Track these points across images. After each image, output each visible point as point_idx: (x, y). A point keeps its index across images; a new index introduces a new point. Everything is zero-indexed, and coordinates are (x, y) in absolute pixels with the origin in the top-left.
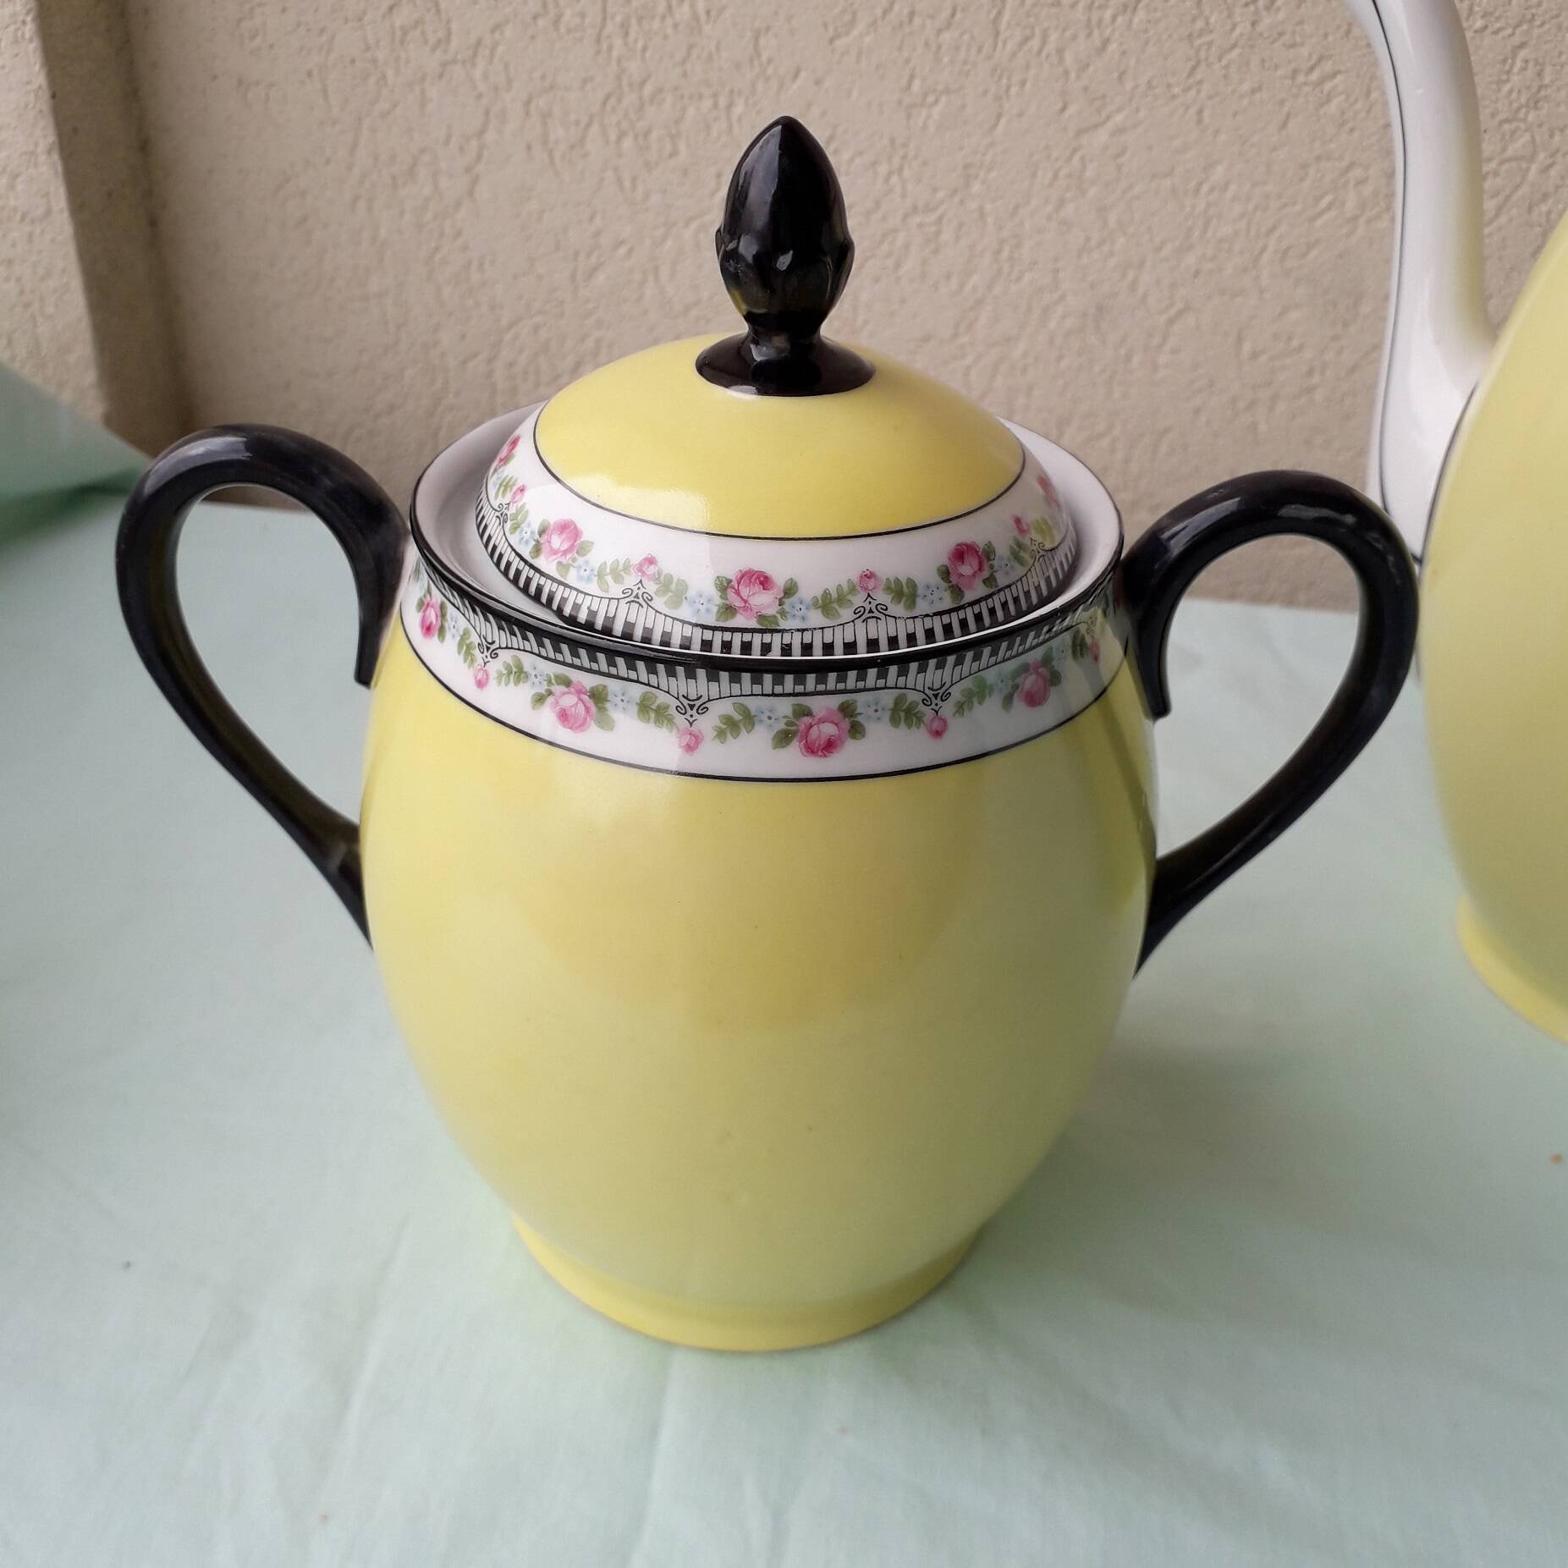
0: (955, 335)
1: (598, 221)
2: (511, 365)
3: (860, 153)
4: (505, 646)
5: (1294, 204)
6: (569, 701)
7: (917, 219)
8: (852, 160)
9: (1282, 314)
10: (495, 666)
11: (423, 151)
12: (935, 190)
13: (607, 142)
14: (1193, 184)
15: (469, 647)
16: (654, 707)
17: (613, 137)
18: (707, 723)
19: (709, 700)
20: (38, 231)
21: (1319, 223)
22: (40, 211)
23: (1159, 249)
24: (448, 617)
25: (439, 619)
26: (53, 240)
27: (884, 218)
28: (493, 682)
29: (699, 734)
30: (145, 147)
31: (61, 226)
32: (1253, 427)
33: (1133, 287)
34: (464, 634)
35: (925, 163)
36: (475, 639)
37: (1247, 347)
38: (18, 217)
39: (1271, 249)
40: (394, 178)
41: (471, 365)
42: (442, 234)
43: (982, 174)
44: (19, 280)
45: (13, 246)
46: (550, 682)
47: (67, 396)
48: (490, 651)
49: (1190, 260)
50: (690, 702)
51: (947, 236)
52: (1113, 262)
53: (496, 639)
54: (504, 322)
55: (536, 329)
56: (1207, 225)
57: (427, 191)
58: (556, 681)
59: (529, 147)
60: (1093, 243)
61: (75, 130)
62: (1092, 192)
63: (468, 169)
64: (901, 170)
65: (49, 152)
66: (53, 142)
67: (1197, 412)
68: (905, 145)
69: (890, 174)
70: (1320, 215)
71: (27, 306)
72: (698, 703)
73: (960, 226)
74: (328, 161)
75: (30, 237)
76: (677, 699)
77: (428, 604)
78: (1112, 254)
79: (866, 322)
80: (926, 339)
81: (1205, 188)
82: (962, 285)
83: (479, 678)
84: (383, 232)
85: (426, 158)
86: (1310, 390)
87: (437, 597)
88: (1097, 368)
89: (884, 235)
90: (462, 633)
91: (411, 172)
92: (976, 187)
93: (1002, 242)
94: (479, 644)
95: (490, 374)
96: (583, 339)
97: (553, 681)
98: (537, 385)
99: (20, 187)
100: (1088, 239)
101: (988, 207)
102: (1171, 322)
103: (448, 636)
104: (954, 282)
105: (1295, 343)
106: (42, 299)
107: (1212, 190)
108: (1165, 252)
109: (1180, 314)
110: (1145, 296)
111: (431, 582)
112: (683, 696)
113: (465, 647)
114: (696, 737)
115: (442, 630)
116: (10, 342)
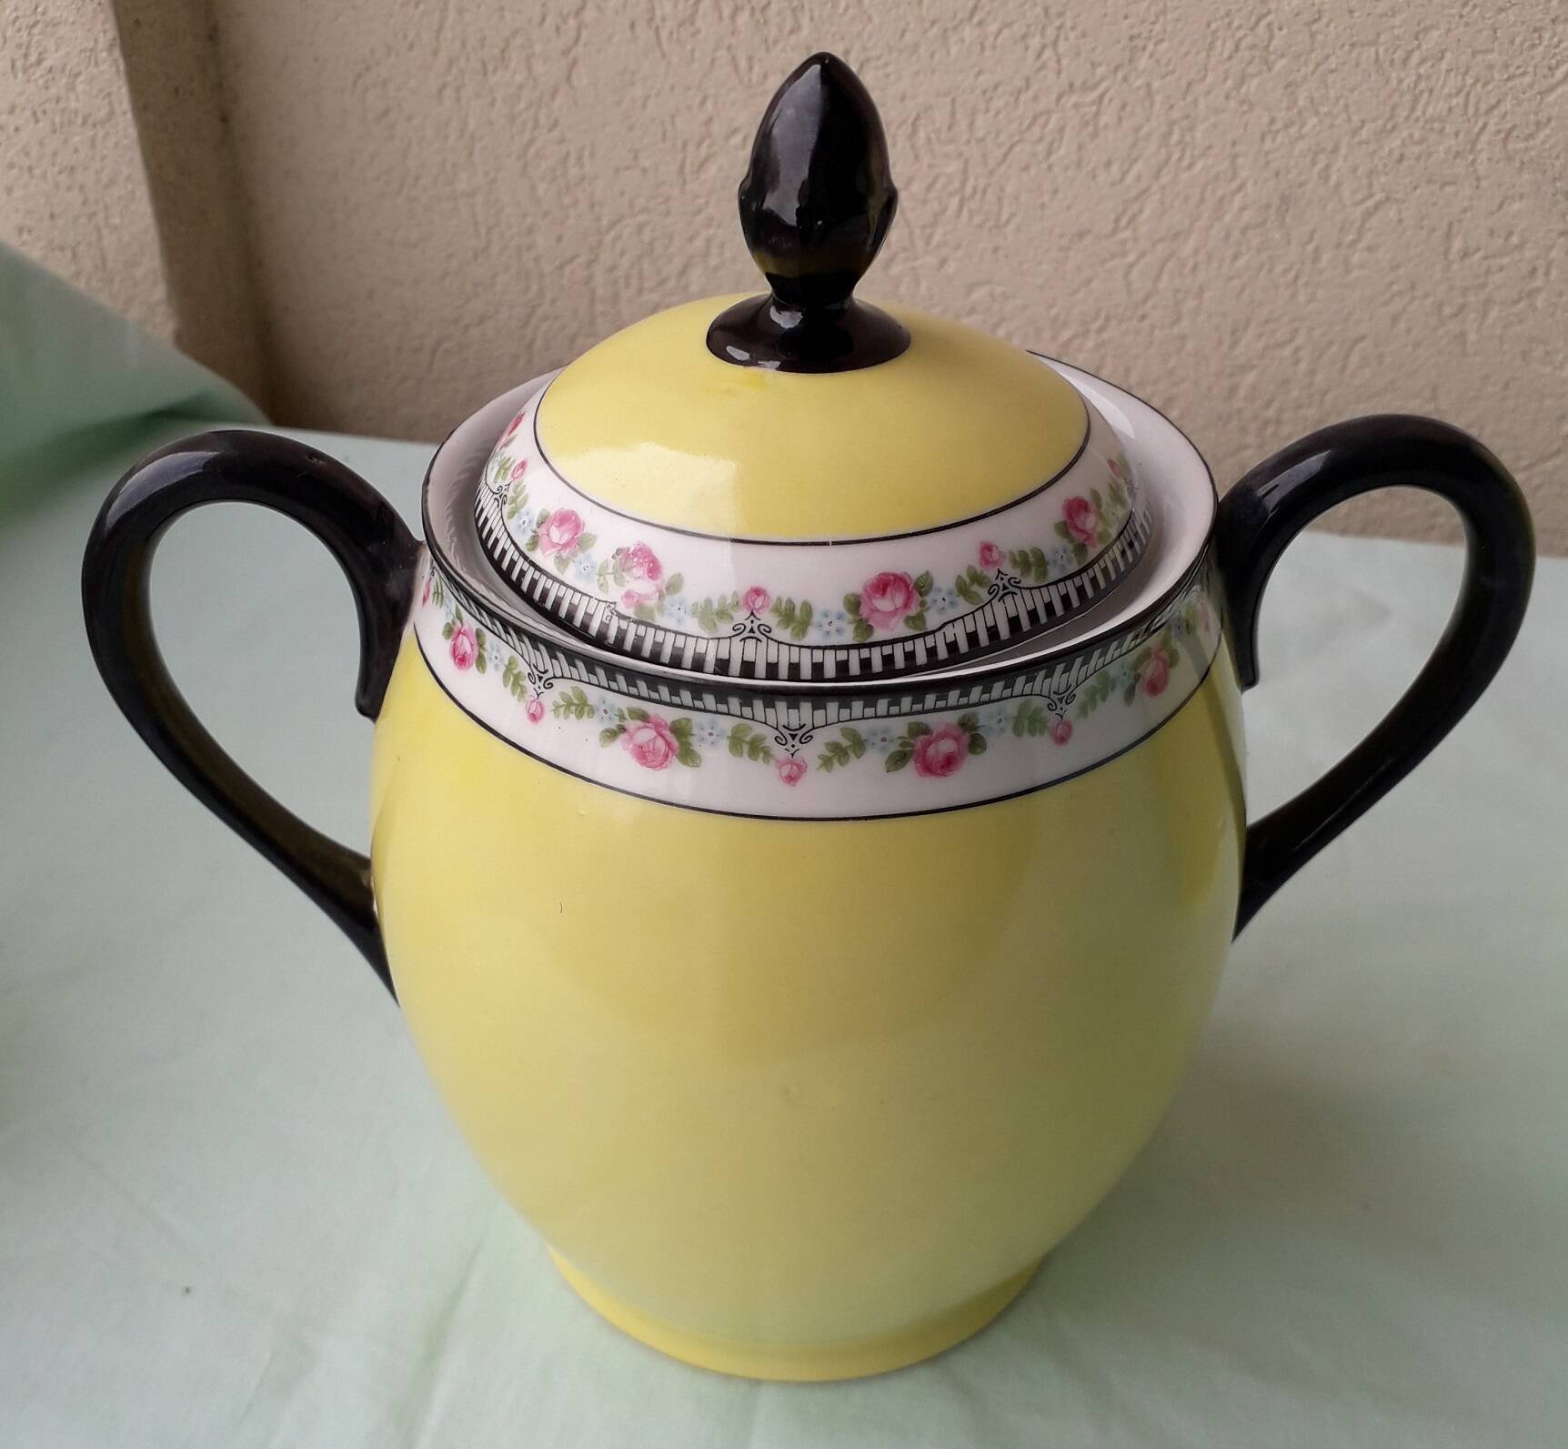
0: (1115, 231)
1: (709, 105)
2: (612, 269)
3: (1008, 25)
4: (560, 675)
5: (1524, 74)
6: (646, 735)
7: (1074, 99)
8: (1000, 32)
9: (1501, 206)
10: (550, 697)
11: (515, 33)
12: (1094, 65)
13: (721, 18)
14: (1400, 54)
15: (517, 677)
16: (748, 739)
17: (726, 12)
18: (811, 752)
19: (814, 728)
20: (101, 134)
21: (1551, 98)
22: (103, 113)
23: (1355, 132)
24: (487, 646)
25: (476, 649)
26: (116, 145)
27: (1035, 98)
28: (549, 716)
29: (802, 763)
30: (214, 35)
31: (125, 129)
32: (1461, 337)
33: (1325, 175)
34: (510, 664)
35: (1084, 35)
36: (525, 669)
37: (1457, 245)
38: (79, 121)
39: (1491, 128)
40: (484, 65)
41: (568, 269)
42: (536, 125)
43: (1150, 47)
44: (82, 188)
45: (76, 151)
46: (622, 717)
47: (135, 313)
48: (543, 681)
49: (1394, 142)
50: (792, 733)
51: (1107, 117)
52: (1301, 145)
53: (549, 667)
54: (605, 222)
55: (640, 228)
56: (1416, 101)
57: (519, 78)
58: (630, 715)
59: (633, 26)
60: (1279, 125)
61: (137, 22)
62: (1280, 65)
63: (565, 53)
64: (1055, 44)
65: (110, 48)
66: (114, 39)
67: (1395, 319)
68: (1061, 14)
69: (1044, 47)
70: (1552, 89)
71: (93, 215)
72: (800, 733)
73: (1124, 106)
74: (411, 47)
75: (93, 140)
76: (777, 729)
77: (459, 633)
78: (1302, 137)
79: (1013, 215)
80: (1081, 235)
81: (1415, 59)
82: (1124, 174)
83: (532, 711)
84: (471, 127)
85: (519, 41)
86: (1532, 294)
87: (470, 623)
88: (1280, 268)
89: (1035, 119)
90: (507, 663)
91: (503, 57)
92: (1143, 62)
93: (1171, 124)
94: (529, 674)
95: (590, 278)
96: (691, 239)
97: (627, 716)
98: (640, 291)
99: (80, 87)
100: (1272, 121)
101: (1156, 85)
102: (1368, 215)
103: (490, 666)
104: (1115, 168)
105: (1515, 240)
106: (106, 208)
107: (1423, 61)
108: (1364, 134)
109: (1377, 207)
110: (1338, 185)
111: (460, 606)
112: (784, 726)
113: (513, 679)
114: (799, 766)
115: (481, 662)
116: (75, 255)
